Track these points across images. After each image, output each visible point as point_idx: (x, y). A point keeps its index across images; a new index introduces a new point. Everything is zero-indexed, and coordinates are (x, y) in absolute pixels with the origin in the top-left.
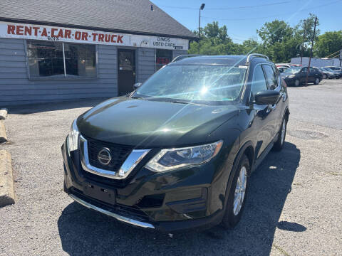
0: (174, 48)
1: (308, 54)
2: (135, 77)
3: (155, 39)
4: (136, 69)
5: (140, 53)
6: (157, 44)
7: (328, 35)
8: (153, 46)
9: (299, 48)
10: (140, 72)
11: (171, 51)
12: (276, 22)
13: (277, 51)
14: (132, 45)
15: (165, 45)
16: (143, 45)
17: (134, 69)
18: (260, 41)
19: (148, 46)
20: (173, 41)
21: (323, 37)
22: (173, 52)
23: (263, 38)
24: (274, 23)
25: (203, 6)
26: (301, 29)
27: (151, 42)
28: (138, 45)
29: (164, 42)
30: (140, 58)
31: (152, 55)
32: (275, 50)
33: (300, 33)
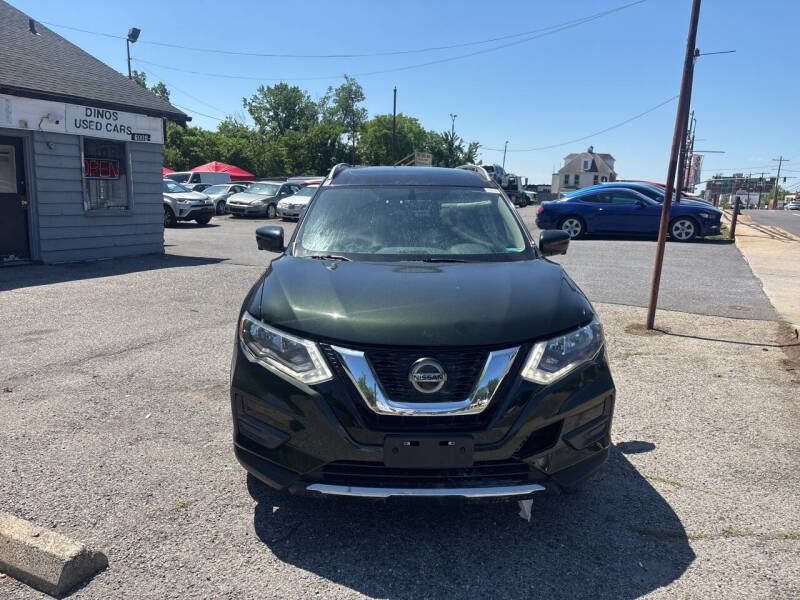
0: (129, 138)
1: (351, 158)
2: (26, 212)
3: (79, 112)
4: (30, 189)
5: (39, 148)
6: (85, 124)
7: (380, 121)
8: (73, 130)
9: (332, 144)
10: (42, 198)
11: (122, 145)
12: (282, 88)
13: (293, 148)
14: (15, 125)
15: (106, 128)
16: (48, 127)
17: (23, 189)
18: (250, 124)
19: (60, 129)
20: (125, 118)
21: (373, 124)
22: (128, 148)
23: (258, 120)
24: (277, 88)
25: (134, 35)
26: (331, 104)
27: (68, 120)
28: (33, 126)
29: (104, 121)
30: (39, 161)
31: (74, 151)
32: (287, 145)
33: (332, 114)
